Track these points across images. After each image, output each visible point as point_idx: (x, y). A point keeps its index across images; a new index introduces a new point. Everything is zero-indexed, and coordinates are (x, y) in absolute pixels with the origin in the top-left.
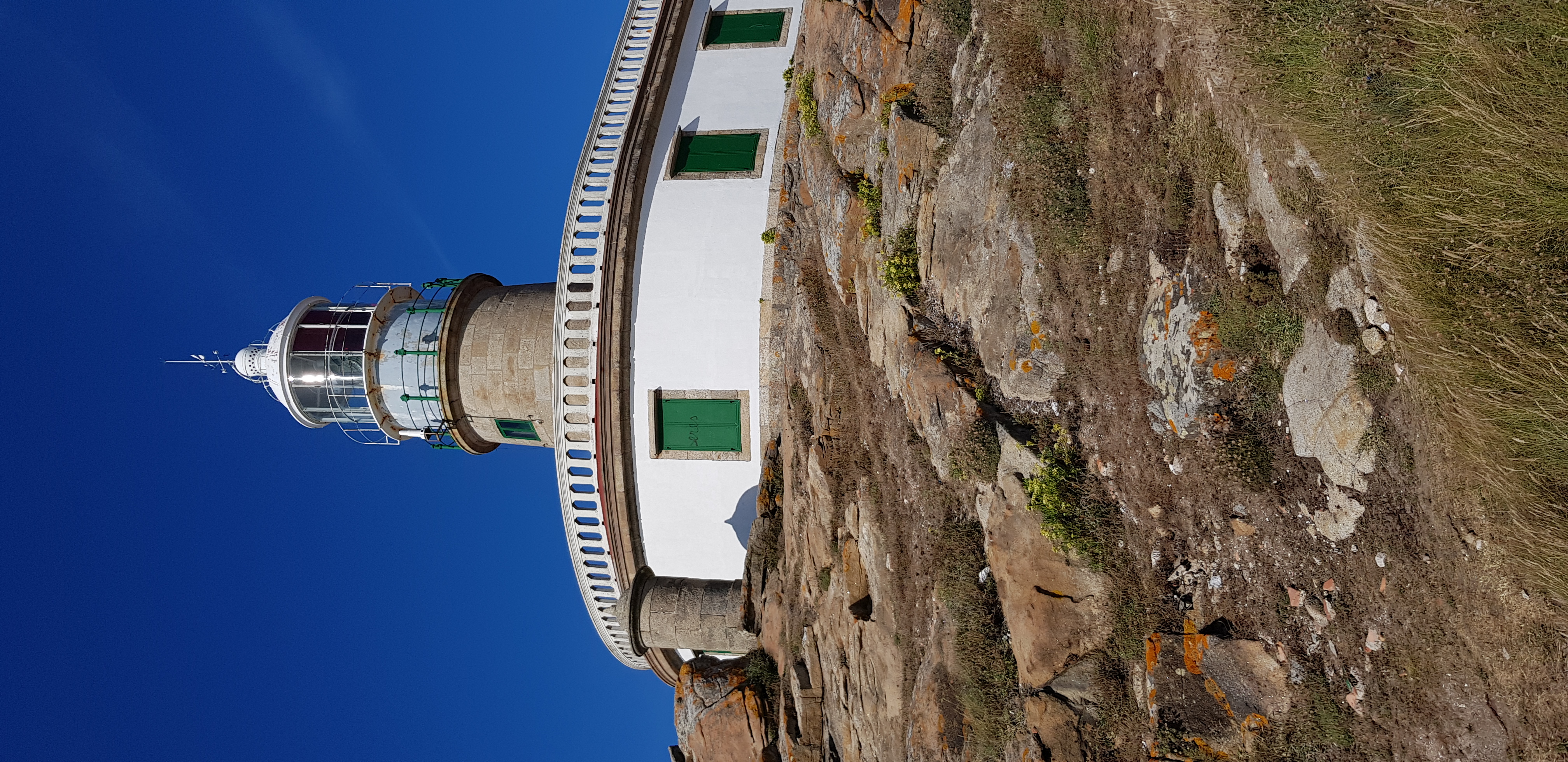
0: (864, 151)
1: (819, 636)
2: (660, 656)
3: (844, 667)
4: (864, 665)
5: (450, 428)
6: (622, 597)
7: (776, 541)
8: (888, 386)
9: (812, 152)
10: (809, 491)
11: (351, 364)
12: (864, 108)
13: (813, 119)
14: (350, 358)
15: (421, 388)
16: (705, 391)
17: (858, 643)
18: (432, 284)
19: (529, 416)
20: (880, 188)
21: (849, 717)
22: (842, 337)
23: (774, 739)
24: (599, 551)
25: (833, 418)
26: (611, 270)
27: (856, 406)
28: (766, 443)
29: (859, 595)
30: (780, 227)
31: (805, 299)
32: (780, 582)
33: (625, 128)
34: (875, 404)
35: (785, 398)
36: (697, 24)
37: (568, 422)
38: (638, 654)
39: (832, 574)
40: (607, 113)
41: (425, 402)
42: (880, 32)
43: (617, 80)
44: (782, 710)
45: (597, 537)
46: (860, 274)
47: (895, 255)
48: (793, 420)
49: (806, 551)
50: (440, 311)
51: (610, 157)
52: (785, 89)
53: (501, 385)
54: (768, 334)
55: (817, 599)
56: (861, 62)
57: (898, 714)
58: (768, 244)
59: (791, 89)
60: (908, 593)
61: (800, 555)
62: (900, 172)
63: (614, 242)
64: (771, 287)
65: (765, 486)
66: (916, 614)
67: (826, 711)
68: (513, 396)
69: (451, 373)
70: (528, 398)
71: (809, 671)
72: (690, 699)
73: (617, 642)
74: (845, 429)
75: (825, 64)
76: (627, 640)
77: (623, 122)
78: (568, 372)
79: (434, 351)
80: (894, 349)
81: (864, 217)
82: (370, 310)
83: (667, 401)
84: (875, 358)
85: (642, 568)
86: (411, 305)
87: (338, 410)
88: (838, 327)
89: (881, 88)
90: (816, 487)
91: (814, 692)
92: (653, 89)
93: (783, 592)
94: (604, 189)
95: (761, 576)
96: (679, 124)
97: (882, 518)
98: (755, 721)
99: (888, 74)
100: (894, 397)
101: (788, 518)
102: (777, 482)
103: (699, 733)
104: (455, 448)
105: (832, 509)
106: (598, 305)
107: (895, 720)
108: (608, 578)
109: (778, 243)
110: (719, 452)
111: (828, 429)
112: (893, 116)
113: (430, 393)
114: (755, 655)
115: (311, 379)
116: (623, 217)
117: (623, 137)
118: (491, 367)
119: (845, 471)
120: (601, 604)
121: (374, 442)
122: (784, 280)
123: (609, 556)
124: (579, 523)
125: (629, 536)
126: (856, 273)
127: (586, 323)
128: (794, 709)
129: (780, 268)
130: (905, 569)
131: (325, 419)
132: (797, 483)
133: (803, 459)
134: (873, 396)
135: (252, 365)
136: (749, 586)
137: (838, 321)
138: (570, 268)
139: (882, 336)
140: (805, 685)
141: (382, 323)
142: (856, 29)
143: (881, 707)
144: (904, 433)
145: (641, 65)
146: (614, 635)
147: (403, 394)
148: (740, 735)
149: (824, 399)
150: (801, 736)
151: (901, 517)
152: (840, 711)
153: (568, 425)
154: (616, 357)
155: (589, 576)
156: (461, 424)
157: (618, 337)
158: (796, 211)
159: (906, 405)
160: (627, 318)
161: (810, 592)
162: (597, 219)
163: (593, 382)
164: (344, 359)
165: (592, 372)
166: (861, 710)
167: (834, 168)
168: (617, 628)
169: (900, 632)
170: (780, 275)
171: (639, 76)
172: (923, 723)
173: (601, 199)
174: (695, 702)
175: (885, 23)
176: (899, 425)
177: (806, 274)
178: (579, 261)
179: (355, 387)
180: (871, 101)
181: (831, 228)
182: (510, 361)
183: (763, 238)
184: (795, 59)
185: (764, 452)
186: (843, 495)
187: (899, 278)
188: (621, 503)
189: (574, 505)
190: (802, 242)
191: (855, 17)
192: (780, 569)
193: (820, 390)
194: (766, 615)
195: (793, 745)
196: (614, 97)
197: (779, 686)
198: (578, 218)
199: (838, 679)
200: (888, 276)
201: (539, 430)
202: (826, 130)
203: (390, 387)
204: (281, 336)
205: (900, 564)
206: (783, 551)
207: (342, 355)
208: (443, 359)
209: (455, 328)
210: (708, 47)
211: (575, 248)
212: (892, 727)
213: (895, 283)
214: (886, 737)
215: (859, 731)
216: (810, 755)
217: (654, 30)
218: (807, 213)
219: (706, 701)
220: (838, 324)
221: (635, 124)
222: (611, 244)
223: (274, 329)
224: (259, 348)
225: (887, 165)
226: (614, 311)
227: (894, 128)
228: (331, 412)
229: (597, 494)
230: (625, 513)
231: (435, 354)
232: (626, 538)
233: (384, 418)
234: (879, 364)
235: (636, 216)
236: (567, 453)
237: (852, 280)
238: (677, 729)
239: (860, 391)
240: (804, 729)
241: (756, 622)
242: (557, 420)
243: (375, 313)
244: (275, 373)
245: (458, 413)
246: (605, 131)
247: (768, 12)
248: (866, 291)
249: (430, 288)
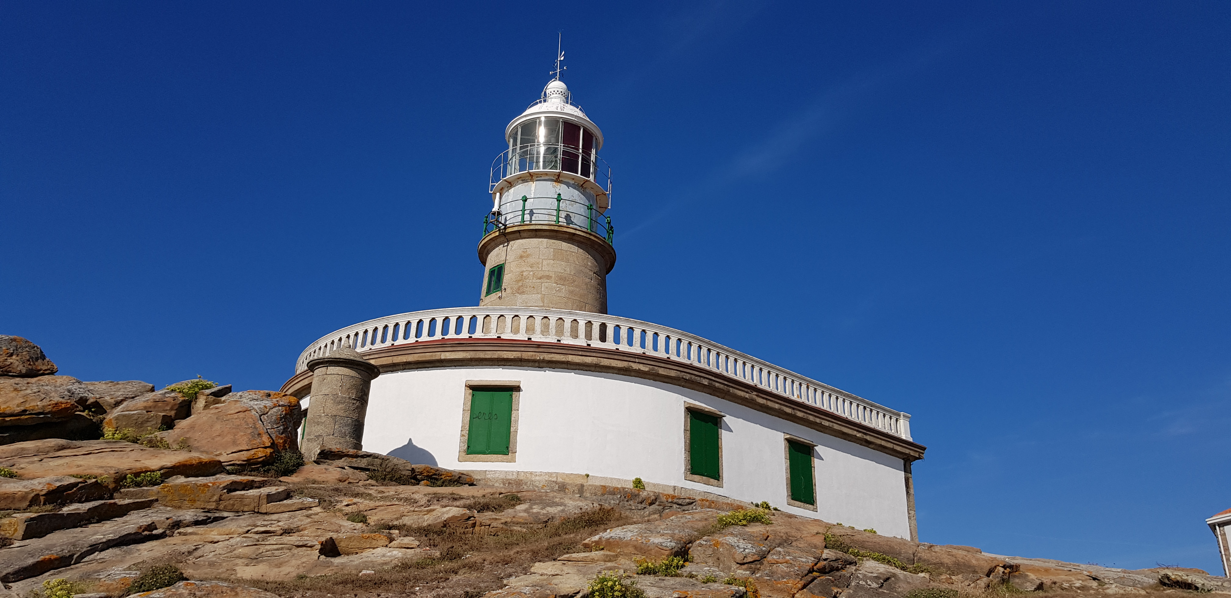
0: (706, 563)
1: (310, 512)
2: (306, 382)
3: (282, 531)
4: (282, 549)
5: (499, 230)
6: (357, 353)
7: (391, 480)
8: (514, 577)
9: (706, 519)
10: (431, 507)
11: (552, 162)
12: (741, 564)
13: (732, 521)
14: (556, 161)
15: (531, 211)
16: (517, 427)
17: (301, 544)
18: (609, 223)
19: (505, 289)
20: (677, 575)
21: (240, 534)
22: (557, 539)
23: (228, 471)
24: (395, 338)
25: (490, 529)
26: (616, 357)
27: (499, 549)
28: (472, 474)
29: (342, 546)
30: (645, 493)
31: (589, 509)
32: (357, 481)
33: (725, 373)
34: (500, 565)
35: (508, 490)
36: (804, 435)
37: (499, 318)
38: (310, 364)
39: (360, 525)
40: (736, 360)
41: (520, 213)
42: (801, 580)
43: (761, 370)
44: (251, 478)
45: (406, 336)
46: (607, 556)
47: (622, 586)
48: (490, 497)
49: (381, 503)
50: (589, 228)
51: (702, 361)
52: (754, 503)
53: (530, 269)
54: (560, 480)
55: (340, 510)
56: (777, 562)
57: (239, 575)
58: (632, 483)
59: (755, 507)
60: (340, 587)
61: (379, 498)
62: (689, 593)
63: (637, 360)
64: (597, 483)
65: (437, 473)
66: (321, 593)
67: (247, 515)
68: (521, 278)
69: (542, 233)
70: (519, 289)
71: (281, 502)
72: (268, 403)
73: (320, 349)
74: (480, 539)
75: (775, 533)
76: (321, 356)
77: (729, 373)
78: (538, 320)
79: (559, 222)
80: (545, 582)
81: (653, 561)
82: (592, 178)
83: (511, 395)
84: (539, 567)
85: (378, 370)
86: (594, 207)
87: (518, 151)
88: (565, 536)
89: (757, 579)
90: (434, 513)
91: (264, 506)
92: (755, 397)
93: (349, 483)
94: (678, 354)
95: (363, 466)
96: (727, 416)
97: (405, 568)
98: (244, 456)
99: (768, 585)
100: (505, 582)
101: (409, 490)
102: (439, 483)
103: (240, 410)
104: (484, 232)
105: (414, 526)
106: (589, 345)
107: (234, 572)
108: (373, 343)
109: (633, 491)
110: (467, 436)
111: (481, 525)
112: (734, 588)
113: (527, 217)
114: (298, 458)
115: (542, 133)
116: (656, 368)
117: (718, 371)
118: (545, 263)
119: (446, 538)
120: (352, 337)
121: (493, 174)
122: (603, 495)
123: (390, 345)
124: (418, 323)
125: (405, 361)
126: (608, 553)
127: (575, 336)
128: (251, 489)
129: (613, 492)
130: (361, 586)
131: (511, 141)
132: (438, 498)
133: (458, 503)
134: (507, 564)
135: (554, 93)
136: (356, 456)
137: (570, 536)
138: (618, 326)
139: (556, 573)
140: (270, 498)
141: (582, 185)
142: (804, 560)
143: (246, 561)
144: (475, 588)
145: (772, 389)
146: (326, 346)
147: (528, 197)
148: (234, 443)
149: (506, 522)
150: (228, 493)
151: (404, 584)
152: (246, 527)
153: (497, 318)
154: (548, 357)
155: (376, 329)
156: (502, 239)
157: (564, 360)
158: (657, 507)
159: (498, 591)
160: (578, 367)
161: (347, 505)
162: (655, 348)
163: (529, 339)
164: (556, 157)
165: (537, 338)
166: (245, 544)
167: (693, 537)
168: (331, 348)
169: (308, 580)
170: (607, 491)
171: (764, 386)
172: (230, 596)
173: (670, 352)
174: (265, 407)
175: (808, 584)
176: (482, 585)
177: (608, 511)
178: (624, 333)
179: (535, 163)
180: (746, 570)
181: (645, 533)
182: (548, 277)
183: (637, 479)
184: (777, 512)
185: (465, 473)
186: (426, 536)
187: (603, 589)
188: (432, 356)
189: (433, 319)
190: (633, 511)
191: (813, 559)
192: (368, 482)
193: (514, 519)
194: (331, 468)
195: (221, 486)
196: (748, 367)
197: (272, 477)
198: (656, 334)
199: (273, 526)
200: (604, 580)
201: (494, 296)
202: (723, 532)
203: (533, 188)
204: (575, 114)
205: (365, 582)
206: (383, 485)
207: (559, 156)
208: (552, 228)
209: (575, 238)
210: (786, 442)
211: (633, 330)
212: (228, 570)
213: (599, 585)
214: (220, 565)
215: (227, 542)
216: (211, 500)
217: (799, 400)
218: (656, 516)
219: (265, 417)
220: (567, 536)
221: (727, 381)
222: (635, 358)
223: (580, 110)
224: (567, 98)
225: (695, 582)
226: (583, 357)
227: (725, 589)
228: (516, 145)
229: (441, 337)
230: (424, 359)
231: (557, 222)
232: (404, 359)
233: (510, 183)
234: (532, 570)
235: (657, 378)
236: (474, 316)
237: (603, 549)
238: (245, 392)
239: (512, 553)
240: (234, 496)
241: (326, 460)
242: (501, 309)
243: (589, 181)
244: (548, 108)
245: (511, 236)
246: (722, 358)
247: (814, 491)
248: (593, 561)
249: (606, 221)
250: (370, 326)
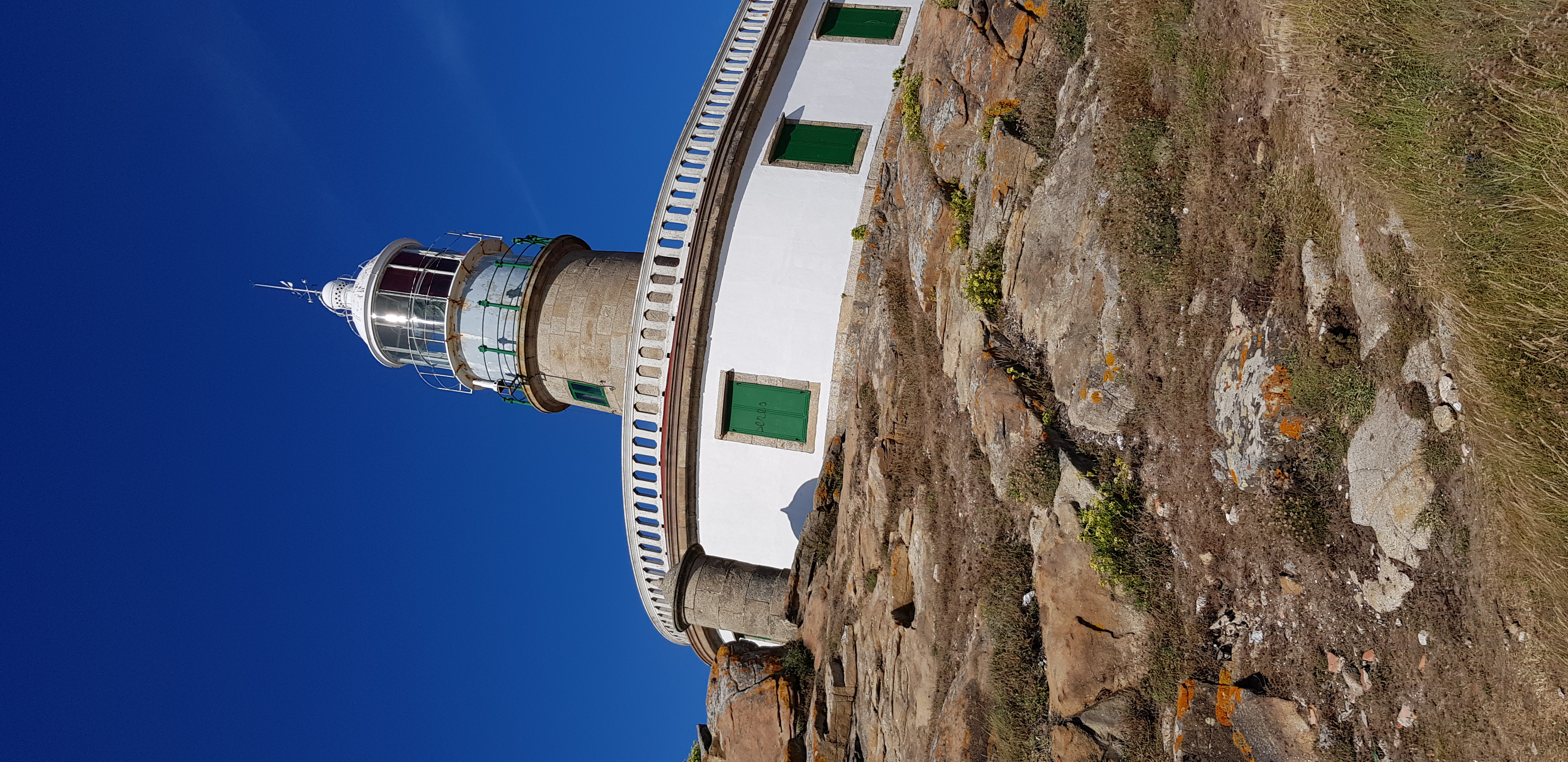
0: (962, 161)
1: (859, 636)
2: (701, 634)
3: (879, 670)
4: (899, 671)
5: (523, 384)
6: (670, 571)
7: (829, 536)
8: (957, 399)
9: (910, 156)
10: (867, 491)
11: (434, 309)
12: (967, 119)
13: (915, 123)
14: (434, 303)
15: (499, 341)
16: (777, 378)
17: (896, 649)
18: (522, 240)
19: (602, 381)
20: (973, 200)
21: (878, 720)
22: (917, 342)
23: (801, 732)
24: (654, 523)
25: (899, 422)
26: (699, 247)
27: (923, 414)
28: (831, 437)
29: (903, 601)
30: (871, 225)
31: (885, 301)
32: (827, 577)
33: (729, 108)
34: (942, 414)
35: (854, 397)
36: (814, 13)
37: (639, 393)
38: (679, 629)
39: (879, 577)
40: (713, 92)
41: (501, 355)
42: (992, 45)
43: (729, 61)
44: (813, 704)
45: (654, 509)
46: (942, 283)
47: (979, 269)
48: (860, 419)
49: (856, 551)
50: (527, 267)
51: (711, 136)
52: (894, 88)
53: (577, 348)
54: (846, 330)
55: (861, 600)
56: (969, 73)
57: (926, 724)
58: (857, 240)
59: (899, 89)
60: (951, 605)
61: (850, 553)
62: (995, 187)
63: (705, 221)
64: (855, 284)
65: (825, 480)
66: (956, 628)
67: (856, 711)
68: (588, 360)
69: (530, 329)
70: (603, 364)
71: (845, 670)
72: (724, 681)
73: (661, 615)
74: (910, 436)
75: (932, 70)
76: (670, 614)
77: (729, 102)
78: (645, 343)
79: (517, 306)
80: (967, 363)
81: (954, 227)
82: (459, 258)
83: (738, 383)
84: (949, 368)
85: (694, 545)
86: (499, 258)
87: (417, 352)
88: (915, 333)
89: (986, 101)
90: (874, 488)
91: (847, 691)
92: (762, 73)
93: (828, 587)
94: (701, 166)
95: (809, 569)
96: (783, 111)
97: (935, 528)
98: (785, 711)
99: (995, 88)
100: (962, 410)
101: (843, 516)
102: (837, 478)
103: (729, 715)
104: (525, 404)
105: (887, 513)
106: (682, 281)
107: (922, 730)
108: (659, 550)
109: (867, 241)
110: (784, 441)
111: (893, 433)
112: (994, 131)
113: (508, 347)
114: (794, 646)
115: (394, 319)
116: (716, 197)
117: (726, 117)
118: (570, 328)
119: (904, 476)
120: (649, 576)
121: (447, 387)
122: (868, 278)
123: (663, 529)
124: (637, 493)
125: (684, 512)
126: (940, 281)
127: (668, 297)
128: (825, 704)
129: (866, 265)
130: (952, 581)
131: (402, 360)
132: (856, 482)
133: (864, 459)
134: (941, 406)
135: (338, 299)
136: (797, 576)
137: (916, 327)
138: (659, 241)
139: (957, 348)
140: (839, 682)
141: (469, 272)
142: (969, 39)
143: (910, 714)
144: (967, 447)
145: (754, 48)
146: (658, 608)
147: (481, 344)
148: (768, 723)
149: (892, 402)
150: (828, 732)
151: (954, 530)
152: (870, 713)
153: (639, 395)
154: (693, 334)
155: (641, 546)
156: (534, 381)
157: (698, 314)
158: (889, 212)
159: (972, 420)
160: (709, 297)
161: (855, 591)
162: (691, 195)
163: (668, 356)
164: (428, 303)
165: (668, 346)
166: (891, 715)
167: (930, 174)
168: (661, 601)
169: (938, 643)
170: (864, 273)
171: (751, 60)
172: (949, 736)
173: (697, 177)
174: (728, 684)
175: (998, 37)
176: (963, 438)
177: (890, 276)
178: (669, 235)
179: (435, 332)
180: (974, 114)
181: (920, 234)
182: (590, 325)
183: (853, 234)
184: (906, 59)
185: (828, 446)
186: (899, 500)
187: (981, 292)
188: (680, 479)
189: (634, 474)
190: (891, 242)
191: (969, 27)
192: (829, 565)
193: (890, 393)
194: (809, 608)
195: (819, 740)
196: (723, 76)
197: (813, 679)
198: (672, 193)
199: (871, 681)
200: (971, 290)
201: (610, 396)
202: (926, 136)
203: (469, 336)
204: (369, 273)
205: (946, 576)
206: (834, 547)
207: (427, 299)
208: (524, 315)
209: (539, 286)
210: (822, 37)
211: (666, 222)
212: (919, 736)
213: (977, 297)
214: (912, 745)
215: (886, 736)
216: (835, 752)
217: (770, 14)
218: (899, 215)
219: (740, 685)
220: (916, 330)
221: (740, 106)
222: (702, 223)
223: (364, 266)
224: (347, 282)
225: (983, 178)
226: (696, 289)
227: (995, 143)
228: (409, 354)
229: (658, 467)
230: (684, 489)
231: (517, 309)
232: (682, 513)
233: (460, 366)
234: (951, 376)
235: (730, 198)
236: (634, 423)
237: (934, 288)
238: (708, 708)
239: (929, 399)
240: (832, 725)
241: (799, 613)
242: (628, 389)
243: (463, 262)
244: (359, 309)
245: (532, 369)
246: (710, 110)
247: (886, 9)
248: (947, 301)
249: (520, 244)
250: (636, 554)
